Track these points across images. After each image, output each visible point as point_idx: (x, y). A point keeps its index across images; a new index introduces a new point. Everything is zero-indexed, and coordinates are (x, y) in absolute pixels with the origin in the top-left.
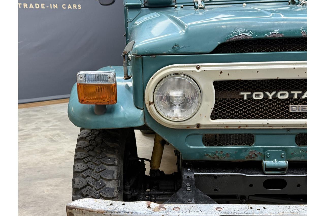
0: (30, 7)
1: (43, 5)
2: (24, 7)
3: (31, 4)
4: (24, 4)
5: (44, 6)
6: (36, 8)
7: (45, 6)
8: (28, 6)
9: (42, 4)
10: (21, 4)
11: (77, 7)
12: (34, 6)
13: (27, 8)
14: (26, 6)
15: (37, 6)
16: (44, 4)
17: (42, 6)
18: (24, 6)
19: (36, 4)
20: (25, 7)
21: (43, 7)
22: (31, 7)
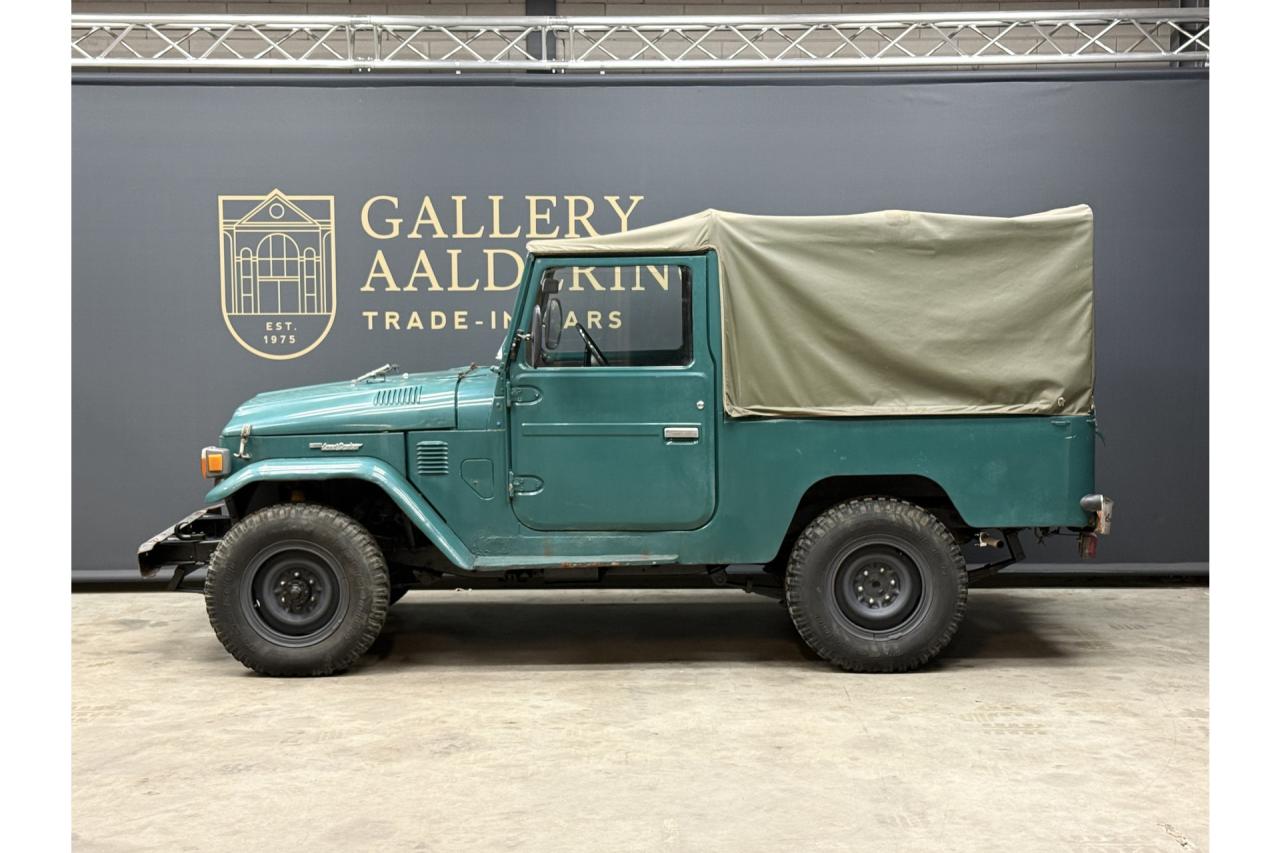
0: (411, 325)
1: (460, 317)
2: (388, 327)
3: (415, 315)
4: (388, 314)
5: (463, 320)
6: (434, 326)
7: (469, 320)
8: (403, 322)
9: (457, 314)
10: (376, 314)
11: (605, 321)
12: (426, 320)
13: (397, 327)
14: (394, 321)
15: (438, 320)
16: (465, 313)
17: (457, 320)
18: (388, 321)
19: (434, 314)
20: (391, 324)
21: (460, 323)
22: (415, 325)
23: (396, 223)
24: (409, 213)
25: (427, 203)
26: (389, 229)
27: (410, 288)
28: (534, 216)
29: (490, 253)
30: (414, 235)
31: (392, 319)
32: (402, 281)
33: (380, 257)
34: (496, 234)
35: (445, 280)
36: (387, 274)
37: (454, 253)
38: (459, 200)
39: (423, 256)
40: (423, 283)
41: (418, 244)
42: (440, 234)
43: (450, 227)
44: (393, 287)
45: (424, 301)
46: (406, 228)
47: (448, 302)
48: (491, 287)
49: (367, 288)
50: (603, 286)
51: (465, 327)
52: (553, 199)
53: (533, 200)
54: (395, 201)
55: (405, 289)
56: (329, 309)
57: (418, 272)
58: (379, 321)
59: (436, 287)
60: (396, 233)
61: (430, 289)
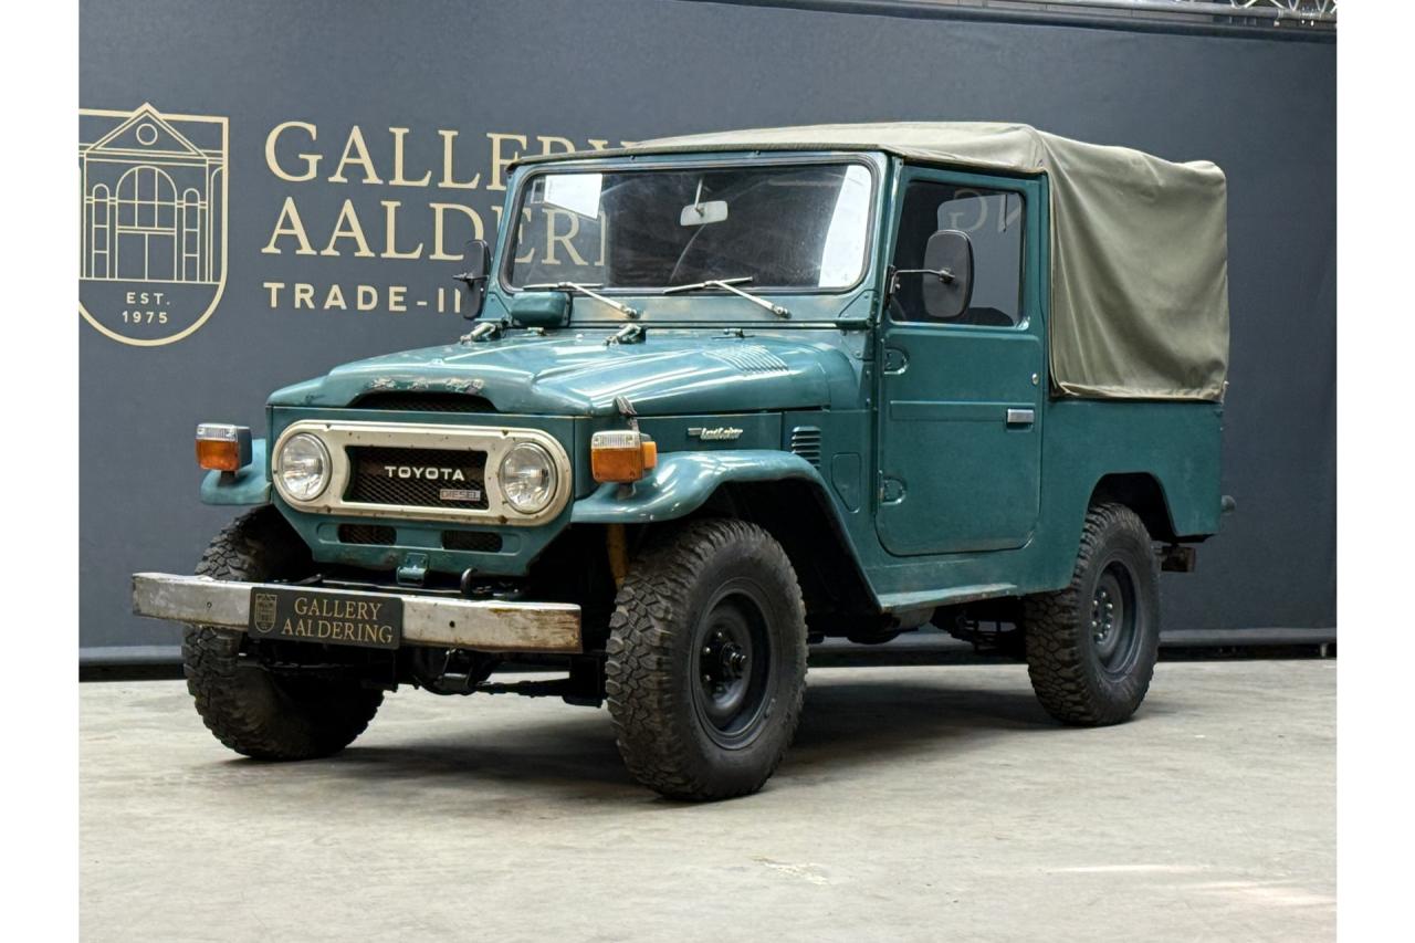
0: (330, 303)
1: (397, 294)
2: (298, 304)
3: (335, 289)
4: (298, 287)
5: (401, 299)
6: (361, 306)
7: (409, 299)
8: (320, 298)
9: (392, 290)
12: (350, 297)
13: (311, 305)
14: (307, 297)
15: (367, 298)
16: (403, 289)
17: (393, 299)
18: (298, 297)
19: (361, 289)
20: (302, 301)
21: (397, 303)
22: (335, 303)
23: (313, 160)
24: (331, 148)
25: (356, 135)
26: (303, 168)
27: (330, 251)
28: (497, 161)
29: (439, 208)
30: (337, 178)
31: (303, 294)
32: (318, 242)
33: (289, 206)
34: (448, 183)
35: (377, 243)
36: (299, 230)
37: (391, 206)
38: (399, 133)
39: (348, 208)
40: (348, 245)
41: (341, 193)
42: (372, 178)
43: (385, 170)
44: (306, 249)
45: (348, 270)
46: (326, 168)
47: (381, 273)
48: (439, 255)
49: (271, 249)
50: (585, 260)
51: (403, 308)
52: (523, 140)
53: (496, 138)
54: (312, 129)
55: (323, 253)
56: (217, 277)
57: (341, 230)
58: (286, 296)
59: (365, 251)
60: (312, 174)
61: (357, 254)
